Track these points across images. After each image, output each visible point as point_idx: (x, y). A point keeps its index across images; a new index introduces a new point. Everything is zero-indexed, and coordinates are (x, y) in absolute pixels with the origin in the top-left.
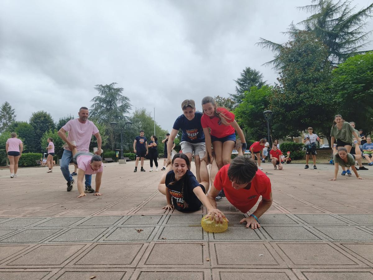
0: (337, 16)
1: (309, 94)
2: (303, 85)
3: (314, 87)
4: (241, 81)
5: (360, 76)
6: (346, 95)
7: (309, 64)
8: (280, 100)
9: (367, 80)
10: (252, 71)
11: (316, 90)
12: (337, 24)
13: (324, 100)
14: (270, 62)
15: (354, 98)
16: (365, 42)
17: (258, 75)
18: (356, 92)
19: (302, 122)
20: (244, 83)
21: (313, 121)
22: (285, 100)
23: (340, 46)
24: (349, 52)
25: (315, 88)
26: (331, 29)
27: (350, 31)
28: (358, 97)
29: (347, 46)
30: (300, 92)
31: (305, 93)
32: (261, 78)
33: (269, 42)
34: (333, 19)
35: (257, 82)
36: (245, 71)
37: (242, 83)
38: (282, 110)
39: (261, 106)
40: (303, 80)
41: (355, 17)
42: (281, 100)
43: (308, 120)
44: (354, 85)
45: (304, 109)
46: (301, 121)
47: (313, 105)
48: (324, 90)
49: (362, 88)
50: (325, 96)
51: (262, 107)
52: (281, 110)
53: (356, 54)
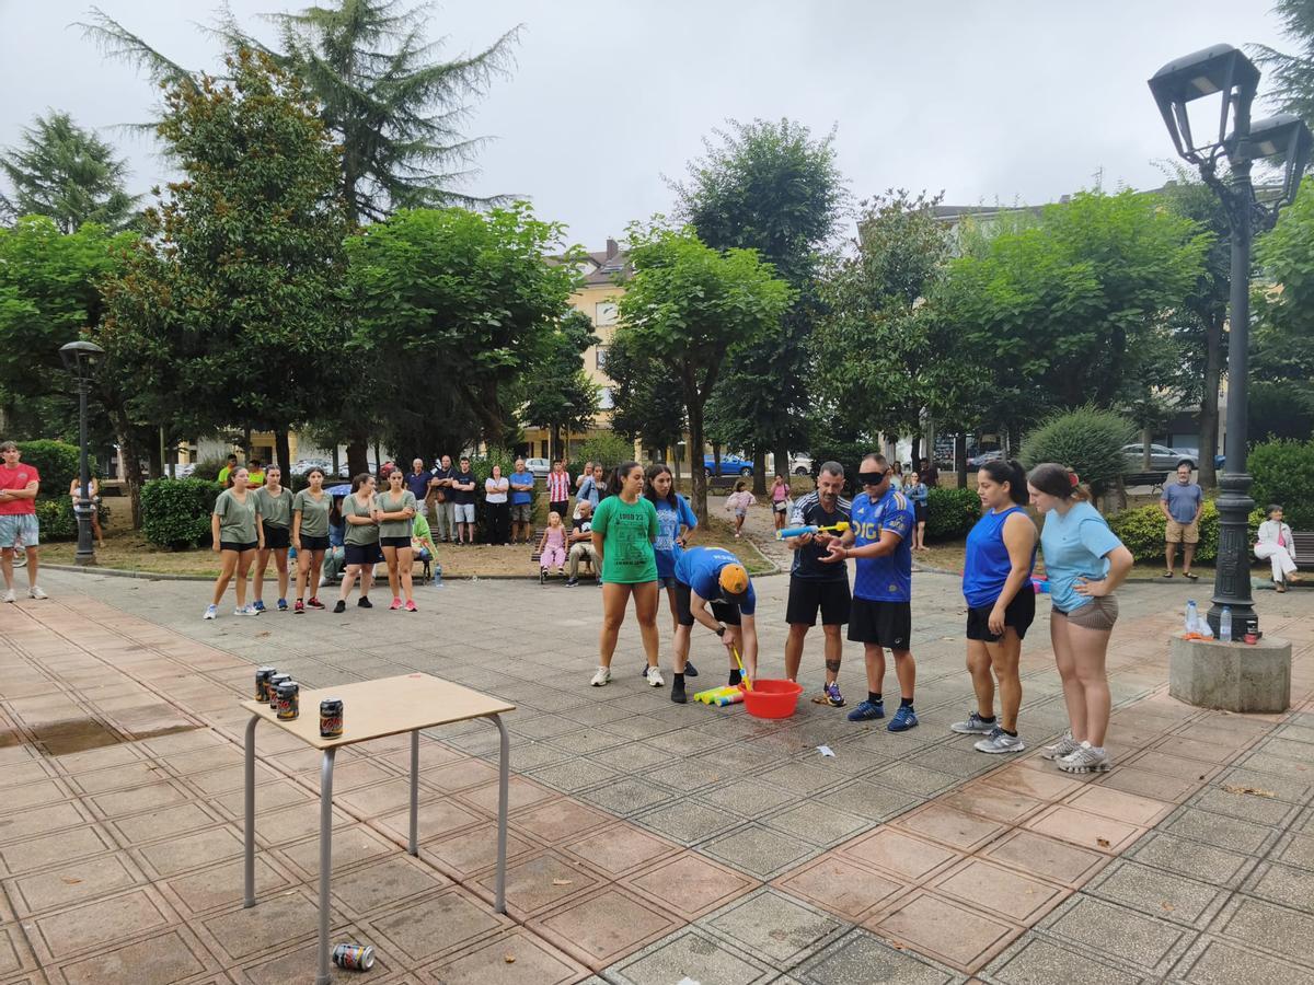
0: (389, 46)
1: (265, 303)
2: (245, 265)
3: (287, 281)
4: (25, 163)
5: (424, 279)
6: (384, 335)
7: (272, 192)
8: (147, 306)
9: (442, 296)
10: (81, 136)
11: (292, 296)
12: (389, 77)
13: (317, 335)
14: (142, 127)
15: (406, 347)
16: (469, 166)
17: (107, 160)
18: (411, 329)
19: (239, 403)
20: (39, 178)
21: (280, 405)
22: (172, 307)
23: (396, 152)
24: (421, 185)
25: (291, 287)
26: (369, 84)
27: (422, 116)
28: (416, 347)
29: (417, 162)
30: (233, 290)
31: (250, 299)
32: (122, 177)
33: (134, 39)
34: (380, 52)
35: (102, 189)
36: (47, 124)
37: (27, 171)
38: (159, 348)
39: (71, 309)
40: (249, 245)
41: (438, 74)
42: (153, 305)
43: (258, 400)
44: (406, 306)
45: (246, 358)
46: (235, 400)
47: (280, 348)
48: (323, 299)
49: (430, 320)
50: (322, 322)
51: (77, 317)
52: (152, 345)
53: (438, 195)
